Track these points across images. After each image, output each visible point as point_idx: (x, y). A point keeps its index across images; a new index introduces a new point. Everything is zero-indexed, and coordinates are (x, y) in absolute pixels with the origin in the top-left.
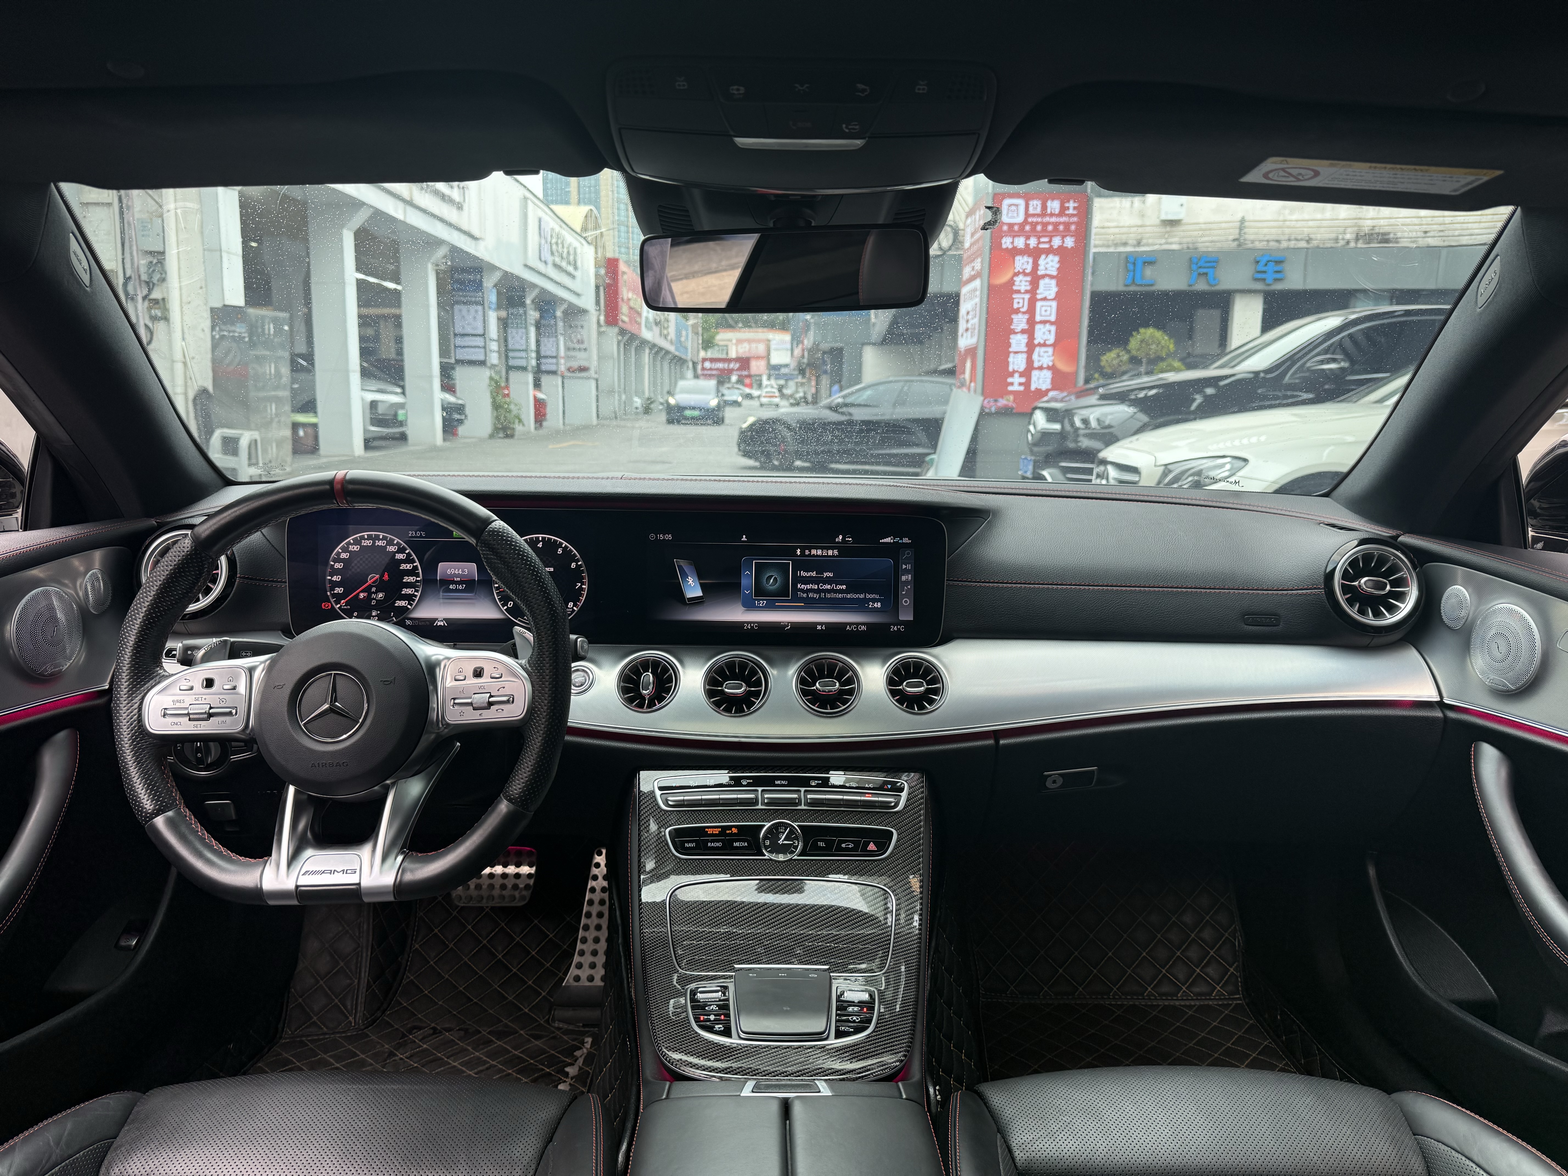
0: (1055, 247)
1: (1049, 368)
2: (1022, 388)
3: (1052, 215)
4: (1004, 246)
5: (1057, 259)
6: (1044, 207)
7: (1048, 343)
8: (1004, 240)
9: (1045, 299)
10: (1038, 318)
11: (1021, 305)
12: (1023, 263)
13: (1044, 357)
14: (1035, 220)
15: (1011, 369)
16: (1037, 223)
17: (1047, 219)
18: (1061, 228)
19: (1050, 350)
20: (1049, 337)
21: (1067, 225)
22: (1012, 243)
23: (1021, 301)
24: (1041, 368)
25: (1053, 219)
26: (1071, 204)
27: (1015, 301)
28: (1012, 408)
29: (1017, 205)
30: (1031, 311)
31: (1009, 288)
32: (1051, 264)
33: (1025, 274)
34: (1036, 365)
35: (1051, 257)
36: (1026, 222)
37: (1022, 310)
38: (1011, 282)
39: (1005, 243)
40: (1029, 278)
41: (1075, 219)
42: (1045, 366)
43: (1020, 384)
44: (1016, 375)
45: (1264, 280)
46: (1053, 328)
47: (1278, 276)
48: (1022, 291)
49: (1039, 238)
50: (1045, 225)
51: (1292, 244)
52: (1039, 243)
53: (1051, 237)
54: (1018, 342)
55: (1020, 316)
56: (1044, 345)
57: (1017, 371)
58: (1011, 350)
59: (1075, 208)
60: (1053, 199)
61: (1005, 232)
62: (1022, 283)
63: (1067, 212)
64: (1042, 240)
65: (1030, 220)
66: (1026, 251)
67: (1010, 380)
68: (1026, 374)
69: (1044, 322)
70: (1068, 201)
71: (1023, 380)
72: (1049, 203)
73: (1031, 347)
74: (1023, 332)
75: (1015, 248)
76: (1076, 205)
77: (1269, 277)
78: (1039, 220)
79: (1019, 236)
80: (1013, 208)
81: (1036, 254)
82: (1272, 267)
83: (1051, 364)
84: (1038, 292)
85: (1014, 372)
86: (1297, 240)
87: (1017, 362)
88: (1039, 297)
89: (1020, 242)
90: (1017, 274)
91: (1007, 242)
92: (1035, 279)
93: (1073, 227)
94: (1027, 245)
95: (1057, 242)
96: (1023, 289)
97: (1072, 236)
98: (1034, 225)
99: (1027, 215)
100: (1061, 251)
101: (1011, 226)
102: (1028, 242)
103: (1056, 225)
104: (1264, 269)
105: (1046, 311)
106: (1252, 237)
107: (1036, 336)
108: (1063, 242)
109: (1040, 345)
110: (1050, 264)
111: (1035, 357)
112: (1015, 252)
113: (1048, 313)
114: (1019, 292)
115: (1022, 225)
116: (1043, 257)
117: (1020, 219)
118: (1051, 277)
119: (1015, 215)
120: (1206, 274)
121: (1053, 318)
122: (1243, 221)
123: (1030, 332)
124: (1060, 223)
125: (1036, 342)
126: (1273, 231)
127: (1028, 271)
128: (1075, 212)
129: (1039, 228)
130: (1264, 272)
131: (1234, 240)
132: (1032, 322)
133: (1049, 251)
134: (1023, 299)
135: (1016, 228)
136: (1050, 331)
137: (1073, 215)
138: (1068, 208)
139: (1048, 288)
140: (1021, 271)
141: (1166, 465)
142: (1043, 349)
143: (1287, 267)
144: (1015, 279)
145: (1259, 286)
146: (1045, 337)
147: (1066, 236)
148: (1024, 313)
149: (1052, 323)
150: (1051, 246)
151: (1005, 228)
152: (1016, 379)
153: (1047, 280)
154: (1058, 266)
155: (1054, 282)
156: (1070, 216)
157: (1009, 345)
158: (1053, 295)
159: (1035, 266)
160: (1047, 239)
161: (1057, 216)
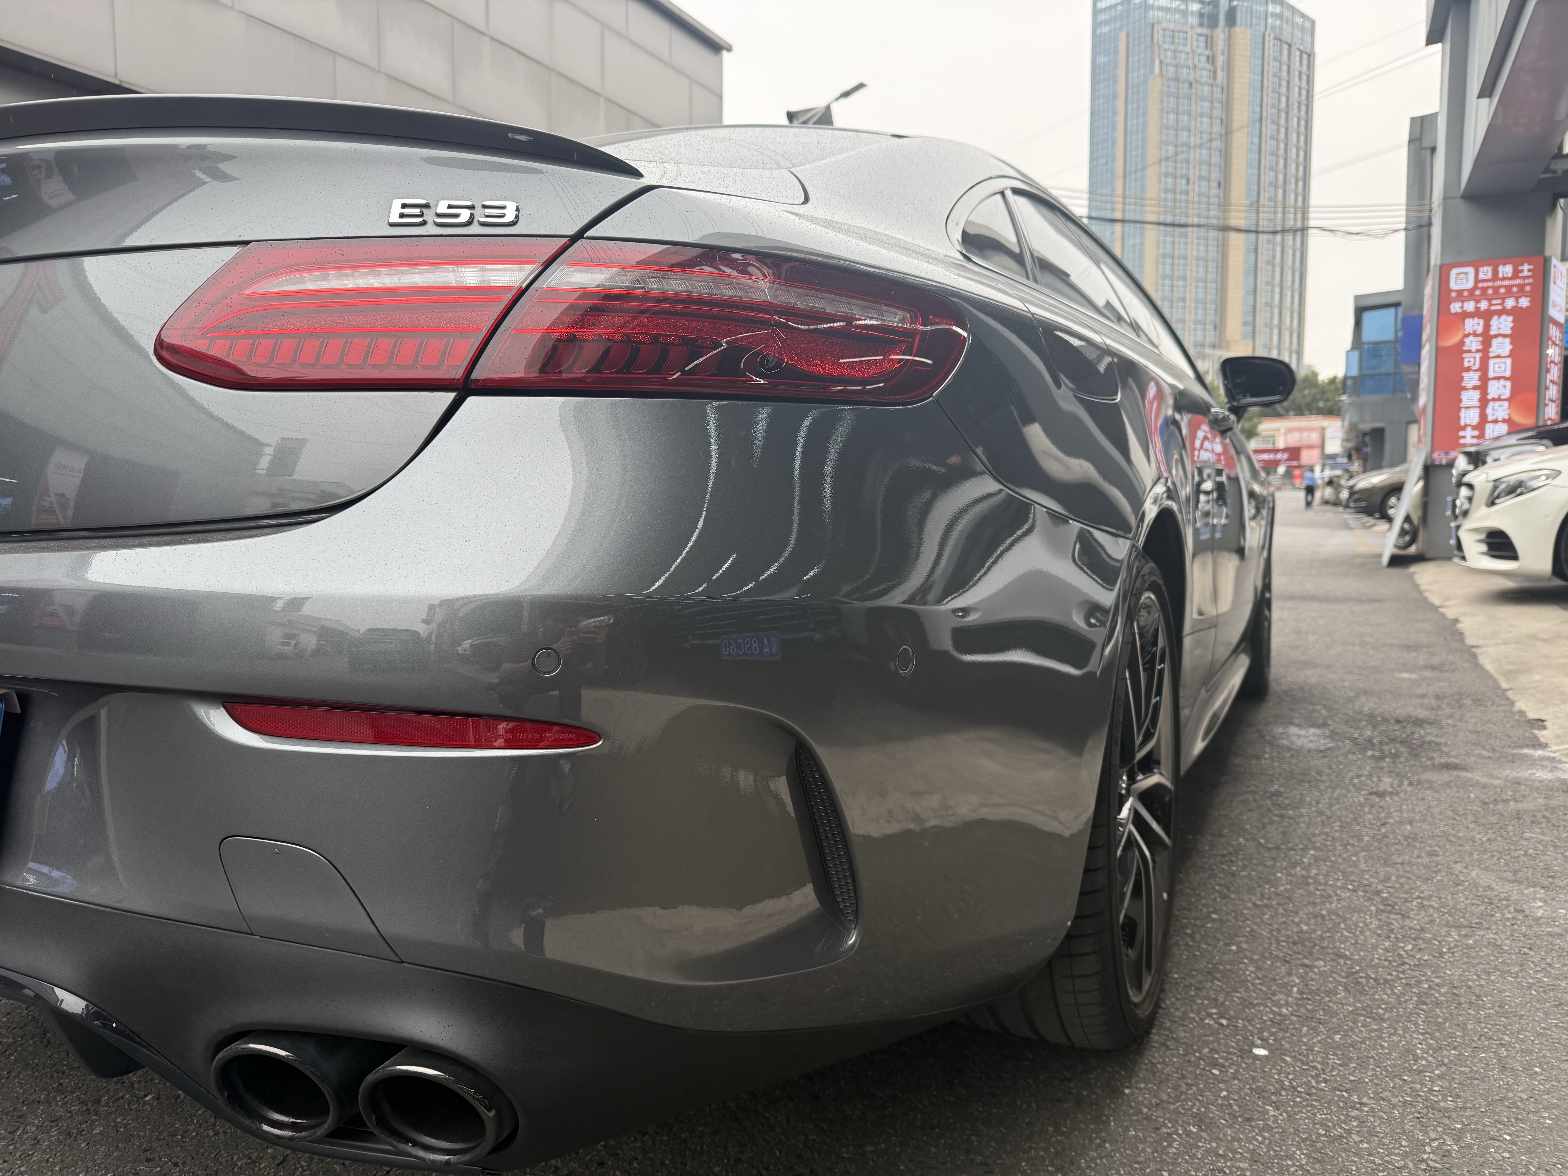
0: (1509, 308)
1: (1504, 421)
2: (1474, 441)
3: (1504, 279)
4: (1453, 311)
5: (1510, 318)
6: (1495, 272)
7: (1502, 397)
8: (1452, 306)
9: (1498, 357)
10: (1491, 374)
11: (1472, 363)
12: (1474, 325)
13: (1499, 411)
14: (1485, 285)
15: (1462, 423)
16: (1488, 287)
17: (1499, 283)
18: (1515, 289)
19: (1506, 404)
20: (1503, 392)
21: (1521, 287)
22: (1462, 307)
23: (1472, 360)
24: (1496, 421)
25: (1506, 283)
26: (1526, 267)
27: (1466, 361)
29: (1466, 273)
30: (1484, 368)
31: (1459, 349)
33: (1475, 334)
34: (1490, 418)
35: (1504, 317)
36: (1475, 287)
37: (1473, 368)
38: (1462, 343)
40: (1480, 339)
41: (1530, 281)
42: (1500, 419)
43: (1473, 437)
44: (1469, 429)
46: (1508, 384)
48: (1474, 351)
49: (1490, 300)
50: (1496, 289)
52: (1491, 305)
53: (1503, 299)
54: (1470, 398)
55: (1471, 373)
56: (1499, 399)
57: (1469, 425)
58: (1462, 405)
59: (1529, 270)
60: (1504, 264)
61: (1454, 298)
62: (1473, 344)
63: (1521, 275)
64: (1494, 302)
65: (1480, 285)
66: (1477, 313)
67: (1461, 433)
68: (1480, 427)
69: (1498, 378)
70: (1522, 265)
72: (1501, 268)
73: (1484, 402)
74: (1475, 388)
75: (1464, 312)
76: (1531, 267)
78: (1490, 284)
79: (1469, 301)
80: (1462, 276)
81: (1487, 316)
83: (1506, 417)
84: (1490, 350)
85: (1466, 425)
87: (1469, 417)
88: (1491, 355)
89: (1470, 306)
90: (1468, 335)
91: (1455, 307)
92: (1487, 339)
93: (1528, 288)
94: (1477, 309)
95: (1510, 303)
96: (1474, 349)
97: (1526, 296)
98: (1484, 290)
99: (1477, 280)
100: (1515, 312)
101: (1460, 292)
102: (1479, 305)
103: (1509, 288)
105: (1500, 367)
107: (1489, 391)
108: (1517, 302)
109: (1494, 400)
110: (1503, 324)
111: (1489, 411)
112: (1464, 315)
113: (1503, 369)
114: (1469, 351)
115: (1471, 291)
116: (1495, 318)
117: (1470, 284)
118: (1504, 336)
119: (1465, 282)
121: (1508, 374)
123: (1483, 388)
124: (1514, 285)
125: (1490, 397)
127: (1479, 332)
128: (1530, 274)
129: (1490, 291)
132: (1484, 380)
133: (1502, 312)
134: (1475, 358)
135: (1466, 293)
136: (1505, 386)
137: (1528, 277)
138: (1522, 271)
139: (1502, 347)
140: (1472, 332)
141: (1495, 481)
142: (1497, 404)
144: (1466, 340)
146: (1500, 392)
147: (1520, 297)
148: (1476, 371)
149: (1506, 379)
150: (1504, 308)
151: (1454, 294)
152: (1469, 433)
153: (1500, 339)
154: (1512, 325)
155: (1508, 340)
156: (1525, 278)
157: (1460, 401)
158: (1507, 353)
159: (1487, 327)
160: (1499, 301)
161: (1509, 279)
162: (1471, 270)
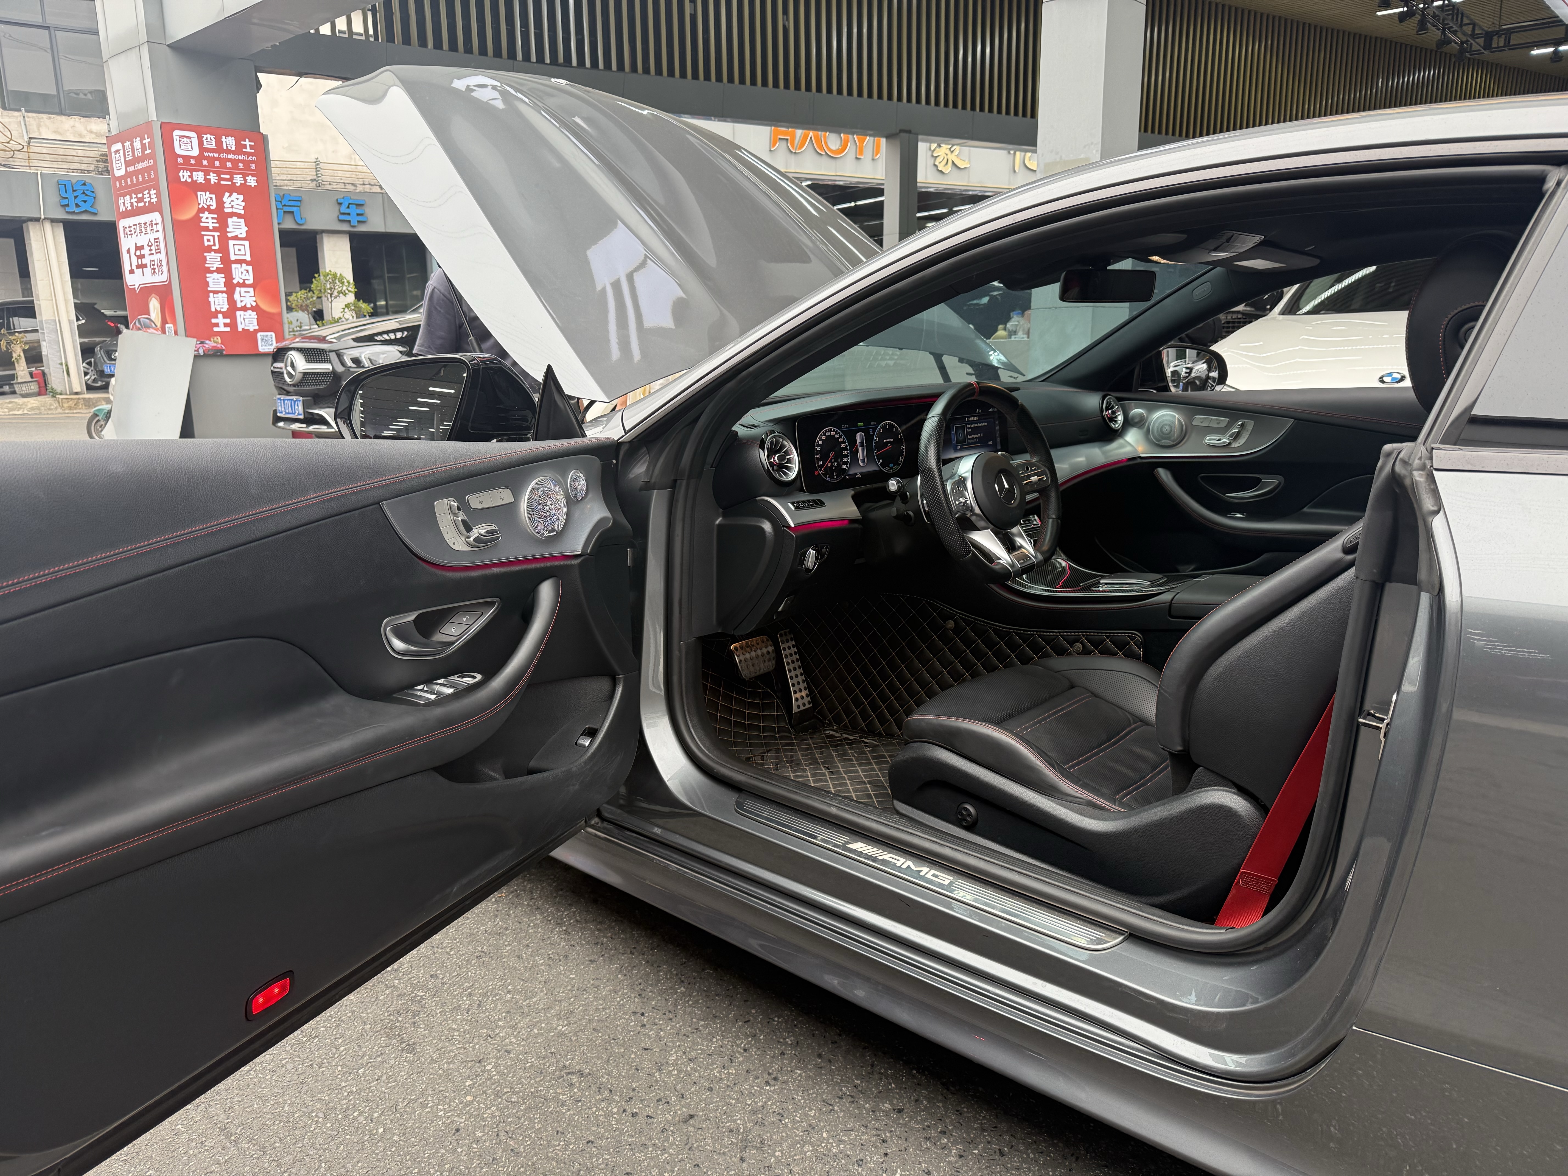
0: (238, 185)
1: (252, 309)
2: (228, 329)
3: (228, 152)
4: (183, 180)
5: (241, 197)
6: (219, 143)
7: (247, 282)
8: (181, 174)
9: (236, 238)
10: (233, 258)
11: (212, 243)
12: (205, 199)
13: (245, 297)
14: (211, 155)
15: (212, 309)
16: (214, 159)
17: (224, 155)
18: (241, 165)
19: (251, 290)
20: (247, 277)
21: (247, 163)
22: (191, 177)
23: (211, 238)
24: (244, 309)
25: (231, 156)
26: (247, 143)
27: (205, 238)
28: (221, 351)
29: (190, 138)
30: (224, 250)
31: (195, 225)
32: (236, 202)
33: (211, 212)
34: (239, 305)
35: (235, 195)
36: (201, 156)
37: (213, 248)
38: (197, 219)
39: (183, 176)
40: (216, 216)
41: (254, 158)
42: (249, 306)
43: (226, 325)
44: (220, 316)
45: (349, 221)
46: (250, 268)
47: (360, 218)
48: (211, 228)
49: (219, 174)
50: (223, 161)
51: (367, 188)
52: (220, 179)
53: (232, 174)
54: (216, 281)
55: (213, 254)
56: (243, 285)
57: (220, 312)
58: (209, 289)
59: (250, 147)
60: (226, 136)
61: (180, 164)
62: (209, 220)
63: (244, 150)
64: (222, 176)
65: (206, 154)
66: (206, 187)
67: (214, 321)
68: (231, 314)
69: (239, 262)
70: (244, 139)
71: (228, 321)
72: (224, 139)
73: (230, 287)
74: (218, 270)
75: (194, 182)
76: (253, 144)
77: (354, 220)
78: (216, 155)
79: (197, 171)
80: (185, 139)
81: (218, 191)
82: (353, 210)
83: (254, 304)
84: (228, 230)
85: (217, 312)
86: (370, 184)
87: (219, 302)
88: (230, 235)
89: (199, 177)
90: (202, 210)
91: (184, 176)
92: (222, 216)
93: (253, 166)
94: (207, 181)
95: (238, 180)
96: (211, 226)
97: (253, 175)
98: (211, 160)
99: (202, 148)
100: (243, 189)
101: (186, 158)
102: (208, 177)
103: (235, 162)
104: (347, 211)
105: (239, 250)
106: (329, 179)
107: (234, 277)
108: (246, 180)
109: (239, 285)
110: (234, 202)
111: (237, 296)
112: (195, 187)
113: (242, 252)
114: (207, 229)
115: (199, 159)
116: (227, 194)
117: (195, 152)
118: (239, 216)
119: (190, 149)
120: (293, 213)
121: (248, 258)
122: (317, 162)
123: (226, 271)
124: (239, 161)
125: (235, 282)
126: (348, 174)
127: (213, 207)
128: (253, 151)
129: (217, 164)
130: (349, 214)
131: (312, 180)
132: (227, 261)
133: (232, 189)
134: (213, 236)
135: (192, 161)
136: (247, 271)
137: (251, 154)
138: (245, 146)
139: (237, 227)
140: (206, 207)
142: (243, 290)
143: (367, 210)
144: (201, 215)
145: (345, 227)
146: (243, 277)
147: (248, 175)
148: (216, 251)
149: (248, 263)
150: (234, 184)
151: (180, 161)
152: (221, 320)
153: (235, 219)
154: (243, 204)
155: (242, 221)
156: (249, 154)
157: (207, 284)
158: (244, 235)
159: (220, 203)
160: (228, 177)
161: (234, 153)
162: (193, 134)
